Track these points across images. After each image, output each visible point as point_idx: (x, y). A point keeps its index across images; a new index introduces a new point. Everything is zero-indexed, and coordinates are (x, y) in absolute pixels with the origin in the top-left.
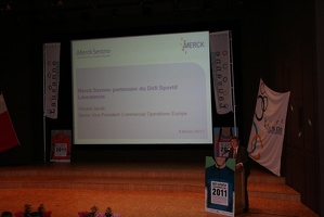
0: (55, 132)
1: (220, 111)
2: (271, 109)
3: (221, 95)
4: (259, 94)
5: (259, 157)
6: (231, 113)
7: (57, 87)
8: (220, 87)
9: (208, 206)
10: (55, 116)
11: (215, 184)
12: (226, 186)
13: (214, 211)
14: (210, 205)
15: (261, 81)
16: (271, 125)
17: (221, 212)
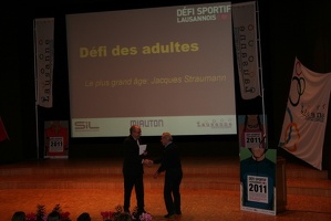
0: (49, 124)
1: (246, 96)
2: (310, 93)
3: (246, 77)
4: (294, 75)
5: (295, 148)
6: (259, 98)
7: (50, 71)
8: (245, 68)
9: (244, 205)
10: (49, 104)
11: (251, 179)
12: (265, 181)
13: (252, 210)
14: (246, 203)
15: (297, 60)
16: (310, 111)
17: (260, 211)
